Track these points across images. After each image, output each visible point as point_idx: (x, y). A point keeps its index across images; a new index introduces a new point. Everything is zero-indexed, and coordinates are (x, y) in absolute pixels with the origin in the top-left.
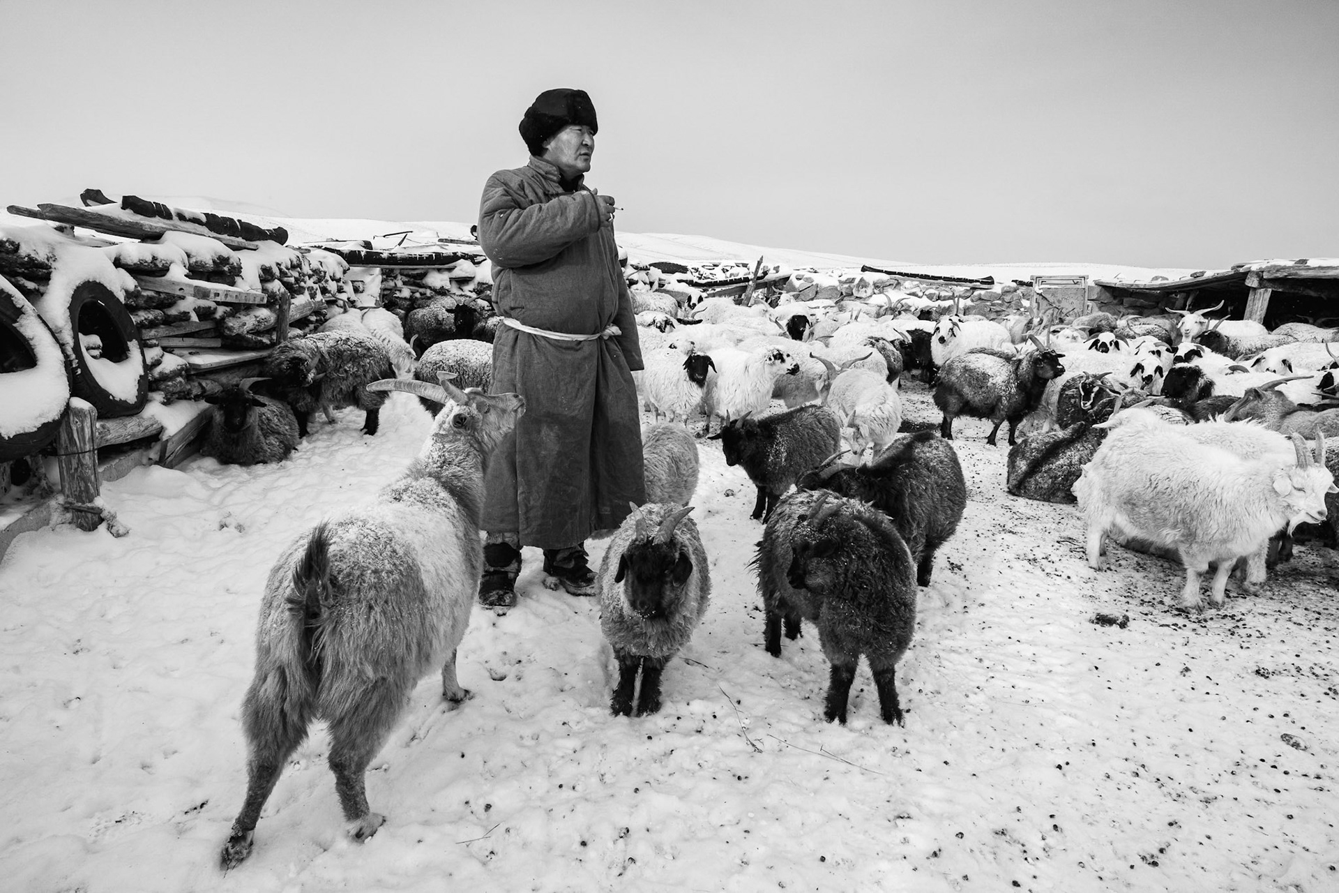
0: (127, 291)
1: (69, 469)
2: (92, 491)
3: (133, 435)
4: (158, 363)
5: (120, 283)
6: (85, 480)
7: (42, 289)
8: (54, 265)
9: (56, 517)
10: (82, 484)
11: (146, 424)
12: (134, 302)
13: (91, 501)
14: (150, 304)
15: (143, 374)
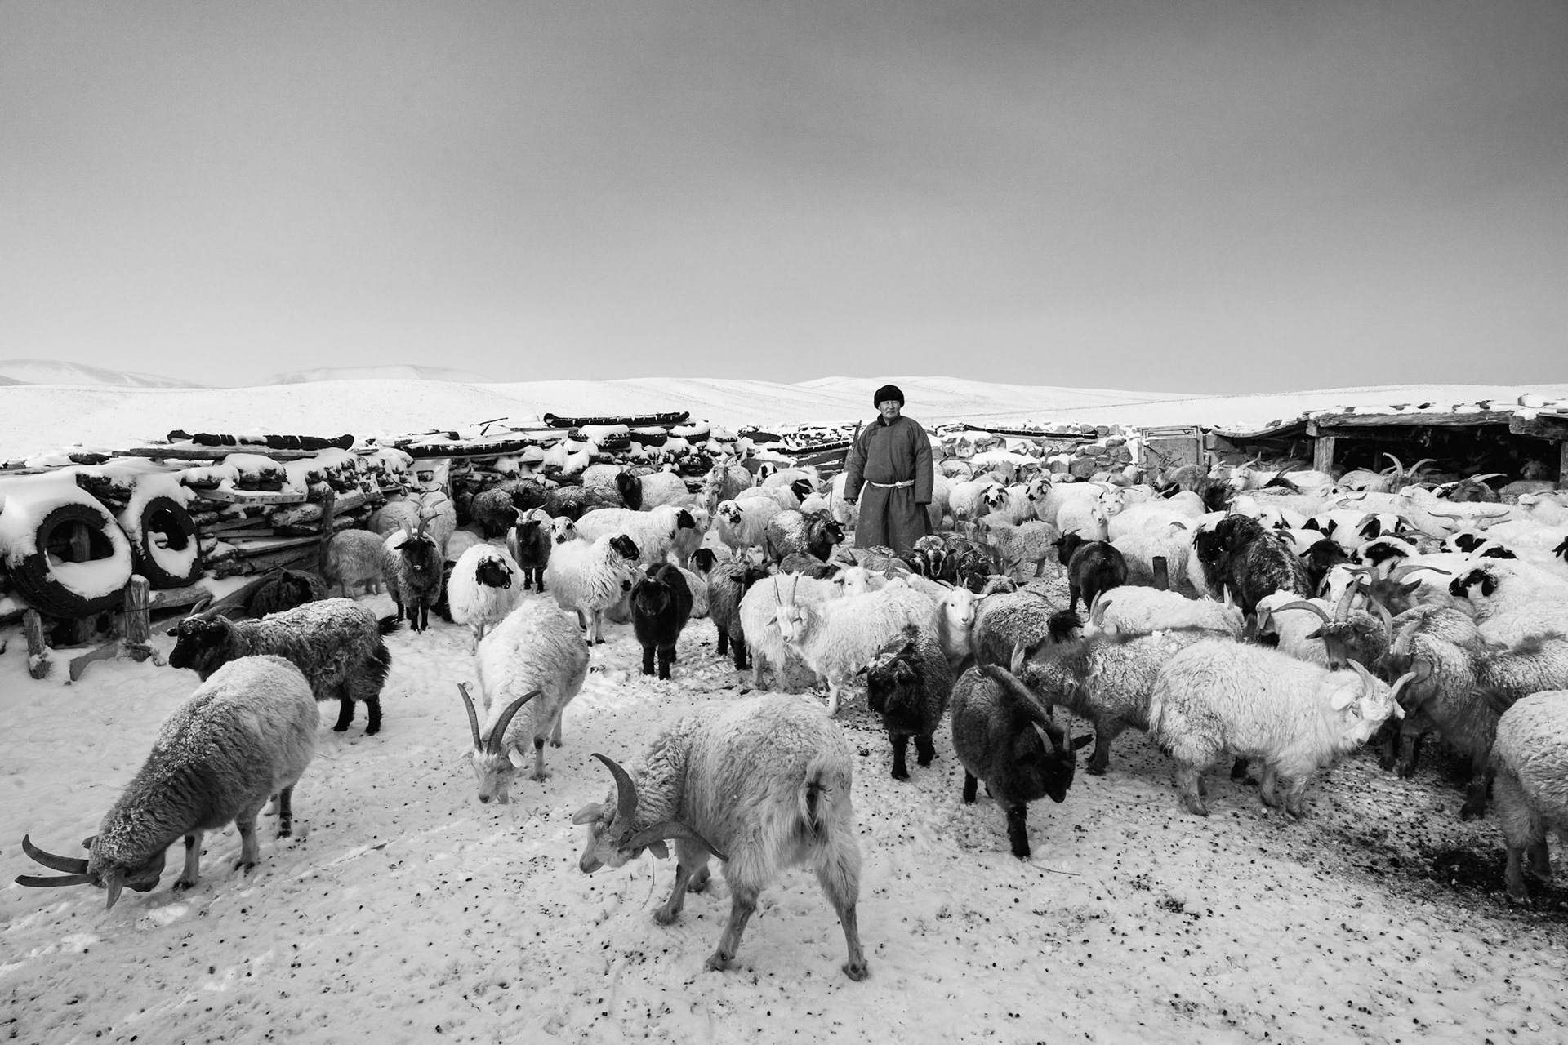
0: (189, 501)
1: (130, 621)
2: (144, 635)
3: (185, 600)
4: (212, 549)
5: (184, 496)
6: (140, 628)
7: (125, 505)
8: (134, 489)
9: (120, 652)
10: (138, 631)
11: (197, 593)
12: (195, 507)
13: (143, 642)
14: (205, 509)
15: (196, 557)
